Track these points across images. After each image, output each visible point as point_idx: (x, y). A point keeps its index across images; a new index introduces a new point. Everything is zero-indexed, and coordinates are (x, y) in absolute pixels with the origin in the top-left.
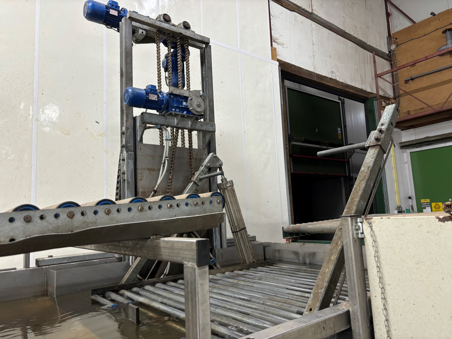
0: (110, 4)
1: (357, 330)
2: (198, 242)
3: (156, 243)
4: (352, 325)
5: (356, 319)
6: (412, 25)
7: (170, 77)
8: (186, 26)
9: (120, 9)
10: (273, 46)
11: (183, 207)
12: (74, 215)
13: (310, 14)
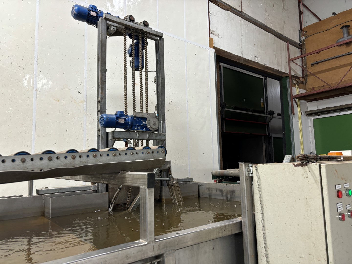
0: (91, 7)
1: (246, 233)
2: (148, 174)
3: (123, 175)
4: (243, 230)
5: (245, 226)
6: (318, 21)
7: (133, 61)
8: (146, 24)
9: (98, 11)
10: (211, 37)
11: (140, 154)
12: (75, 157)
13: (240, 13)
